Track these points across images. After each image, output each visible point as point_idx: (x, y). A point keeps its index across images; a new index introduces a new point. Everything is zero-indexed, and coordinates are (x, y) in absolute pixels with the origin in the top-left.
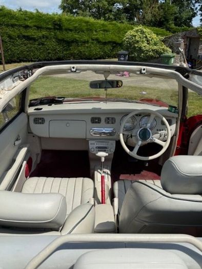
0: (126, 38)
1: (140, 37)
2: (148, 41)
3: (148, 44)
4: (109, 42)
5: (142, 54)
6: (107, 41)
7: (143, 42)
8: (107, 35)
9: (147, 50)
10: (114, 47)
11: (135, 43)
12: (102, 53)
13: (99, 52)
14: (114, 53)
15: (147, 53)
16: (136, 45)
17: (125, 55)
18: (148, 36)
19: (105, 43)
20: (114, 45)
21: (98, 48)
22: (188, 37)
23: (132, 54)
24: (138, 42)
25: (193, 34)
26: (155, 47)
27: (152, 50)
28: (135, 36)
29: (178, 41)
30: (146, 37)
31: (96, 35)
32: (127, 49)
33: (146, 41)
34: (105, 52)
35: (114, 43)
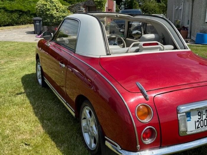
0: (39, 7)
1: (51, 6)
2: (57, 9)
3: (57, 11)
4: (16, 11)
5: (54, 20)
6: (14, 10)
7: (53, 9)
8: (13, 4)
9: (57, 17)
10: (20, 15)
11: (46, 11)
12: (11, 21)
13: (7, 19)
14: (21, 20)
15: (58, 19)
16: (48, 13)
17: (40, 21)
18: (57, 5)
19: (12, 12)
20: (20, 13)
21: (6, 16)
22: (87, 6)
23: (45, 20)
24: (49, 10)
25: (90, 4)
26: (64, 14)
27: (62, 16)
28: (46, 5)
29: (80, 9)
30: (55, 6)
31: (3, 4)
32: (40, 16)
33: (55, 9)
34: (13, 20)
35: (21, 11)
